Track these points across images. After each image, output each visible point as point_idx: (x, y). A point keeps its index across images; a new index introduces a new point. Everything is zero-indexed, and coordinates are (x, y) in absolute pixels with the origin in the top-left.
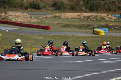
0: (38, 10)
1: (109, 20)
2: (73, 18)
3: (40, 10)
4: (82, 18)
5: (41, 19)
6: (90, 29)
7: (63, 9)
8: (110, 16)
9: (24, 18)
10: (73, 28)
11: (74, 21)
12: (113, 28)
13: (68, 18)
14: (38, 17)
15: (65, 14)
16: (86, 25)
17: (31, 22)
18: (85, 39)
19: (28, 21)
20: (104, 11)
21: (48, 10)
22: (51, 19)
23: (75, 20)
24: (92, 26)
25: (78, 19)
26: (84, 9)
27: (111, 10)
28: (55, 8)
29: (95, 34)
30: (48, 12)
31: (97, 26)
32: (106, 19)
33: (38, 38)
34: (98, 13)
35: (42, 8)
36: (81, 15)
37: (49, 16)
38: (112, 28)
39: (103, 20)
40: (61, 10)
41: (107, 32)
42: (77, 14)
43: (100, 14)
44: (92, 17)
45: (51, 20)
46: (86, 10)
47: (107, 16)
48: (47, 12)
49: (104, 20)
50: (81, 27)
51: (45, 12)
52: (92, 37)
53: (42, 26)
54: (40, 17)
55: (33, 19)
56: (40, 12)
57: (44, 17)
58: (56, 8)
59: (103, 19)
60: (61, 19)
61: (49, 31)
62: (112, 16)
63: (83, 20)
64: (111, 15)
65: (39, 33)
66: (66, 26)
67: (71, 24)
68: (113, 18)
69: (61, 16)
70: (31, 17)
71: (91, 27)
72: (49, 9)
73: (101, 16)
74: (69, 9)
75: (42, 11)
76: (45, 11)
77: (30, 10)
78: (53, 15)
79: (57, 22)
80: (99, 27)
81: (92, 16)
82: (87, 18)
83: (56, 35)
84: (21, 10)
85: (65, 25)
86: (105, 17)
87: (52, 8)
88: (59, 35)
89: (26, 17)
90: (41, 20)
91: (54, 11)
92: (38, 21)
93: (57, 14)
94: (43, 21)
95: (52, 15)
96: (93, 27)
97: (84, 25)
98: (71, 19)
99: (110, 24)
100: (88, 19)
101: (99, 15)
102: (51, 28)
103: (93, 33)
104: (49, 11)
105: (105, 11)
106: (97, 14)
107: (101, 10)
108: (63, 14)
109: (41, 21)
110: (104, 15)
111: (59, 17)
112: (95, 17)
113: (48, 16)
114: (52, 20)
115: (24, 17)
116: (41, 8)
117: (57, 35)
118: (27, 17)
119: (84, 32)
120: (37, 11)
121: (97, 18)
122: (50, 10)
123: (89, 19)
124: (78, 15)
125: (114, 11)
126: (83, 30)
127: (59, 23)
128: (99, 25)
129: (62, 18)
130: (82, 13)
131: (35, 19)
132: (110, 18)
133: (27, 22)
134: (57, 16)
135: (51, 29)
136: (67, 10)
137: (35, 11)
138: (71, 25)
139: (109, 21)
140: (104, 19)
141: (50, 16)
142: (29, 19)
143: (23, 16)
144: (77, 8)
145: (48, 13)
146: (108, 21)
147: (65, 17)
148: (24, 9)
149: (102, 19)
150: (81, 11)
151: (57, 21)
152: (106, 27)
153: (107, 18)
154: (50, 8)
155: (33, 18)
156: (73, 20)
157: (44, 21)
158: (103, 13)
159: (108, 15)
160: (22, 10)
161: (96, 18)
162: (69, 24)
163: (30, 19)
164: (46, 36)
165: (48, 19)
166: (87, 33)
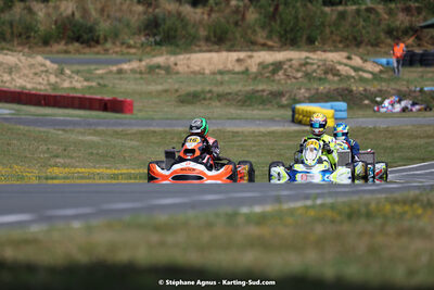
0: (90, 46)
1: (353, 74)
2: (221, 73)
3: (99, 48)
4: (254, 69)
5: (101, 77)
6: (283, 106)
7: (183, 40)
8: (357, 61)
9: (36, 74)
10: (218, 104)
11: (222, 83)
12: (366, 102)
13: (199, 73)
14: (90, 71)
15: (189, 59)
16: (265, 94)
17: (63, 89)
18: (259, 141)
19: (49, 84)
20: (335, 47)
21: (129, 46)
22: (138, 76)
23: (226, 78)
24: (287, 95)
25: (238, 73)
26: (262, 41)
27: (361, 42)
28: (152, 39)
29: (300, 123)
30: (128, 53)
31: (307, 95)
32: (344, 73)
33: (80, 138)
34: (314, 51)
35: (106, 40)
36: (249, 61)
37: (131, 67)
38: (362, 100)
39: (330, 77)
40: (177, 46)
41: (344, 115)
42: (234, 55)
43: (319, 52)
44: (291, 67)
45: (136, 79)
46: (270, 43)
47: (345, 61)
48: (122, 54)
49: (334, 75)
50: (249, 100)
51: (116, 53)
52: (287, 135)
53: (101, 100)
54: (96, 69)
55: (70, 77)
56: (98, 53)
57: (111, 72)
58: (158, 38)
59: (331, 70)
60: (174, 77)
61: (128, 116)
62: (365, 61)
63: (256, 78)
64: (362, 58)
65: (90, 124)
66: (193, 98)
67: (210, 91)
68: (369, 66)
69: (176, 64)
70: (62, 72)
71: (284, 101)
72: (132, 42)
73: (325, 60)
74: (207, 39)
75: (106, 50)
76: (118, 49)
77: (61, 46)
78: (144, 63)
79: (160, 88)
80: (316, 98)
81: (291, 60)
82: (271, 68)
83: (152, 129)
84: (26, 50)
85: (188, 94)
86: (340, 63)
87: (143, 39)
88: (165, 131)
89: (44, 69)
90: (101, 82)
91: (148, 49)
92: (86, 84)
93: (160, 60)
94: (106, 82)
95: (140, 60)
96: (294, 99)
97: (258, 91)
98: (214, 73)
99: (354, 88)
100: (274, 72)
101: (317, 57)
102: (137, 105)
103: (293, 121)
104: (133, 51)
105: (341, 46)
106: (311, 55)
107: (324, 42)
108: (181, 57)
109: (99, 84)
110: (334, 57)
111: (168, 69)
112: (301, 65)
113: (125, 66)
114: (142, 81)
115: (33, 71)
116: (101, 41)
117: (157, 129)
118: (47, 71)
119: (259, 119)
120: (87, 50)
121: (309, 68)
122: (135, 47)
123: (281, 73)
124: (239, 60)
125: (372, 45)
126: (255, 112)
127: (166, 91)
128: (313, 92)
129: (177, 73)
130: (255, 54)
131: (76, 77)
132: (356, 69)
133: (48, 87)
134: (159, 67)
135: (135, 112)
136: (199, 46)
137: (78, 51)
138: (208, 96)
139: (353, 77)
140: (336, 73)
141: (135, 65)
142: (53, 79)
143: (31, 66)
144: (238, 35)
145: (128, 57)
146: (349, 77)
147: (188, 67)
148: (36, 44)
149: (326, 73)
150: (252, 45)
151: (161, 84)
152: (340, 98)
153: (347, 68)
154: (137, 37)
155: (68, 72)
156: (219, 77)
157: (111, 85)
158: (331, 51)
159: (349, 58)
160: (30, 48)
161: (304, 69)
162: (203, 92)
163: (56, 76)
164: (116, 133)
165: (127, 76)
166: (272, 120)
